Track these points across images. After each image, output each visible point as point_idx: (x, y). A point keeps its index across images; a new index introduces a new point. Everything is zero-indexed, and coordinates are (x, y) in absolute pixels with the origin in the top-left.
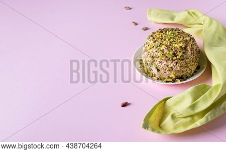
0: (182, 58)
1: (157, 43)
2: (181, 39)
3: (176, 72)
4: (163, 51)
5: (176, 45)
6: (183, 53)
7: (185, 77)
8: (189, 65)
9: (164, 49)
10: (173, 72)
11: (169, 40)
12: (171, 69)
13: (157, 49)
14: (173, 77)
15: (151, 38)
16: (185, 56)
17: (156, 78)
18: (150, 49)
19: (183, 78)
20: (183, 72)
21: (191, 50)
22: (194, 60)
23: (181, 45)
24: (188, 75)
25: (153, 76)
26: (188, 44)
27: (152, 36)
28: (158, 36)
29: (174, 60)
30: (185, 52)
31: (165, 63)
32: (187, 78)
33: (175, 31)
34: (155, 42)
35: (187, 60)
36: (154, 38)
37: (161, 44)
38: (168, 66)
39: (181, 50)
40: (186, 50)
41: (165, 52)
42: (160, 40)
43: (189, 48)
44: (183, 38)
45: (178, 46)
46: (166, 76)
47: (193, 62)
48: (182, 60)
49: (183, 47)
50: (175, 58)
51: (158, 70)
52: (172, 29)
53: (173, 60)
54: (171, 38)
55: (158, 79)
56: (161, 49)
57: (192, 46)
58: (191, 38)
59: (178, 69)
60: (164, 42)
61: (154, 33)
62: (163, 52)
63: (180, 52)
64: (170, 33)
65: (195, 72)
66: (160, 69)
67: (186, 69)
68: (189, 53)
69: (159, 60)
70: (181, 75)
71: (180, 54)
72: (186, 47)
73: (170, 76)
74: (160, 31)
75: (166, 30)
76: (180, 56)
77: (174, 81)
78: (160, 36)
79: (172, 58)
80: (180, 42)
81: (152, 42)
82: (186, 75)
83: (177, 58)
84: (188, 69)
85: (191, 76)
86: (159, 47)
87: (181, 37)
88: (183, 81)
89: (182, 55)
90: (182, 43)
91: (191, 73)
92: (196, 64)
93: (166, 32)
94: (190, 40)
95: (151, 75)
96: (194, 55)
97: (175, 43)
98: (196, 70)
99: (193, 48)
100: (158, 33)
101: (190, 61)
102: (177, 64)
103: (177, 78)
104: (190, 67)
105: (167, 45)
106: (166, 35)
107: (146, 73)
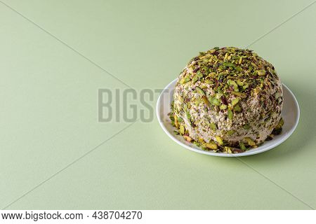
0: (238, 108)
1: (199, 72)
2: (247, 72)
3: (225, 132)
4: (204, 90)
5: (232, 83)
6: (242, 100)
7: (243, 147)
8: (252, 124)
9: (208, 86)
10: (219, 133)
11: (223, 70)
12: (215, 127)
13: (196, 85)
14: (220, 142)
16: (244, 105)
17: (189, 139)
18: (185, 83)
19: (239, 148)
20: (239, 135)
21: (261, 96)
23: (241, 84)
24: (250, 143)
25: (186, 133)
26: (258, 83)
28: (206, 61)
29: (222, 111)
30: (246, 99)
31: (205, 113)
32: (248, 147)
33: (242, 55)
34: (196, 71)
35: (248, 114)
36: (197, 64)
37: (204, 76)
38: (209, 120)
39: (238, 94)
40: (250, 94)
41: (208, 93)
42: (205, 68)
43: (255, 92)
44: (252, 71)
45: (236, 85)
46: (206, 137)
47: (261, 118)
48: (237, 112)
49: (245, 87)
50: (223, 107)
51: (194, 125)
52: (237, 51)
53: (219, 110)
54: (228, 67)
55: (193, 141)
56: (203, 85)
57: (264, 88)
58: (268, 73)
59: (229, 128)
60: (212, 74)
61: (203, 54)
62: (205, 92)
63: (235, 96)
64: (229, 58)
65: (269, 139)
66: (196, 124)
67: (244, 131)
68: (254, 101)
69: (195, 107)
70: (235, 140)
71: (234, 101)
72: (251, 87)
73: (215, 140)
74: (213, 51)
75: (225, 51)
76: (234, 103)
77: (220, 149)
78: (210, 60)
79: (219, 107)
80: (243, 77)
81: (190, 71)
82: (247, 143)
83: (227, 108)
84: (250, 131)
85: (258, 146)
86: (199, 82)
87: (247, 69)
88: (239, 152)
89: (239, 104)
90: (245, 80)
91: (259, 140)
92: (268, 123)
93: (224, 55)
94: (265, 76)
95: (182, 130)
96: (265, 106)
97: (232, 79)
98: (272, 136)
99: (264, 93)
100: (209, 55)
101: (255, 118)
102: (226, 119)
103: (227, 145)
104: (254, 128)
105: (215, 81)
106: (221, 62)
107: (175, 126)
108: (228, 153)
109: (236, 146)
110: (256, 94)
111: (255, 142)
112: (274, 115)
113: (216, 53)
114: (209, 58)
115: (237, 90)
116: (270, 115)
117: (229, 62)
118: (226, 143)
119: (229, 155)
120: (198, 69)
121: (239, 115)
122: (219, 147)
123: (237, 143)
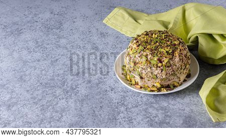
0: (168, 65)
1: (140, 47)
2: (168, 43)
3: (161, 80)
5: (162, 50)
6: (170, 59)
7: (172, 87)
8: (176, 73)
9: (148, 54)
10: (158, 80)
11: (155, 44)
12: (155, 77)
13: (141, 54)
14: (159, 86)
15: (135, 41)
16: (171, 62)
17: (139, 87)
18: (133, 53)
19: (170, 87)
20: (169, 80)
21: (180, 56)
22: (183, 68)
23: (168, 50)
24: (176, 84)
25: (137, 84)
26: (176, 48)
27: (136, 39)
28: (143, 39)
29: (159, 67)
30: (172, 58)
31: (149, 70)
32: (175, 87)
33: (162, 34)
34: (138, 46)
35: (175, 67)
36: (138, 42)
37: (145, 48)
38: (152, 73)
39: (167, 56)
40: (173, 55)
41: (149, 58)
42: (144, 44)
43: (177, 54)
44: (171, 42)
45: (165, 51)
46: (150, 84)
47: (181, 69)
48: (168, 67)
49: (170, 52)
50: (160, 65)
51: (142, 78)
52: (159, 31)
53: (157, 67)
54: (157, 42)
55: (141, 88)
56: (145, 54)
57: (180, 51)
58: (180, 42)
59: (164, 77)
60: (149, 47)
61: (139, 36)
62: (147, 57)
63: (166, 57)
64: (156, 36)
65: (185, 81)
66: (143, 75)
67: (173, 77)
68: (177, 59)
69: (142, 67)
70: (167, 84)
71: (166, 60)
73: (155, 85)
74: (145, 33)
75: (152, 32)
77: (159, 90)
78: (145, 39)
79: (157, 65)
80: (167, 46)
81: (135, 46)
82: (174, 85)
83: (162, 65)
84: (176, 77)
85: (180, 85)
86: (142, 52)
87: (168, 41)
88: (170, 90)
89: (169, 62)
90: (169, 48)
91: (180, 82)
92: (185, 71)
93: (152, 35)
94: (179, 44)
95: (133, 82)
96: (183, 62)
97: (161, 48)
98: (186, 79)
99: (182, 54)
100: (143, 36)
101: (178, 69)
102: (162, 71)
103: (163, 87)
104: (178, 75)
105: (151, 50)
106: (152, 39)
107: (128, 80)
108: (164, 91)
109: (168, 87)
110: (177, 55)
111: (178, 83)
112: (188, 66)
113: (147, 34)
114: (144, 38)
115: (166, 54)
116: (186, 67)
117: (157, 38)
118: (162, 86)
119: (165, 93)
120: (140, 45)
121: (169, 69)
122: (158, 89)
123: (168, 85)
